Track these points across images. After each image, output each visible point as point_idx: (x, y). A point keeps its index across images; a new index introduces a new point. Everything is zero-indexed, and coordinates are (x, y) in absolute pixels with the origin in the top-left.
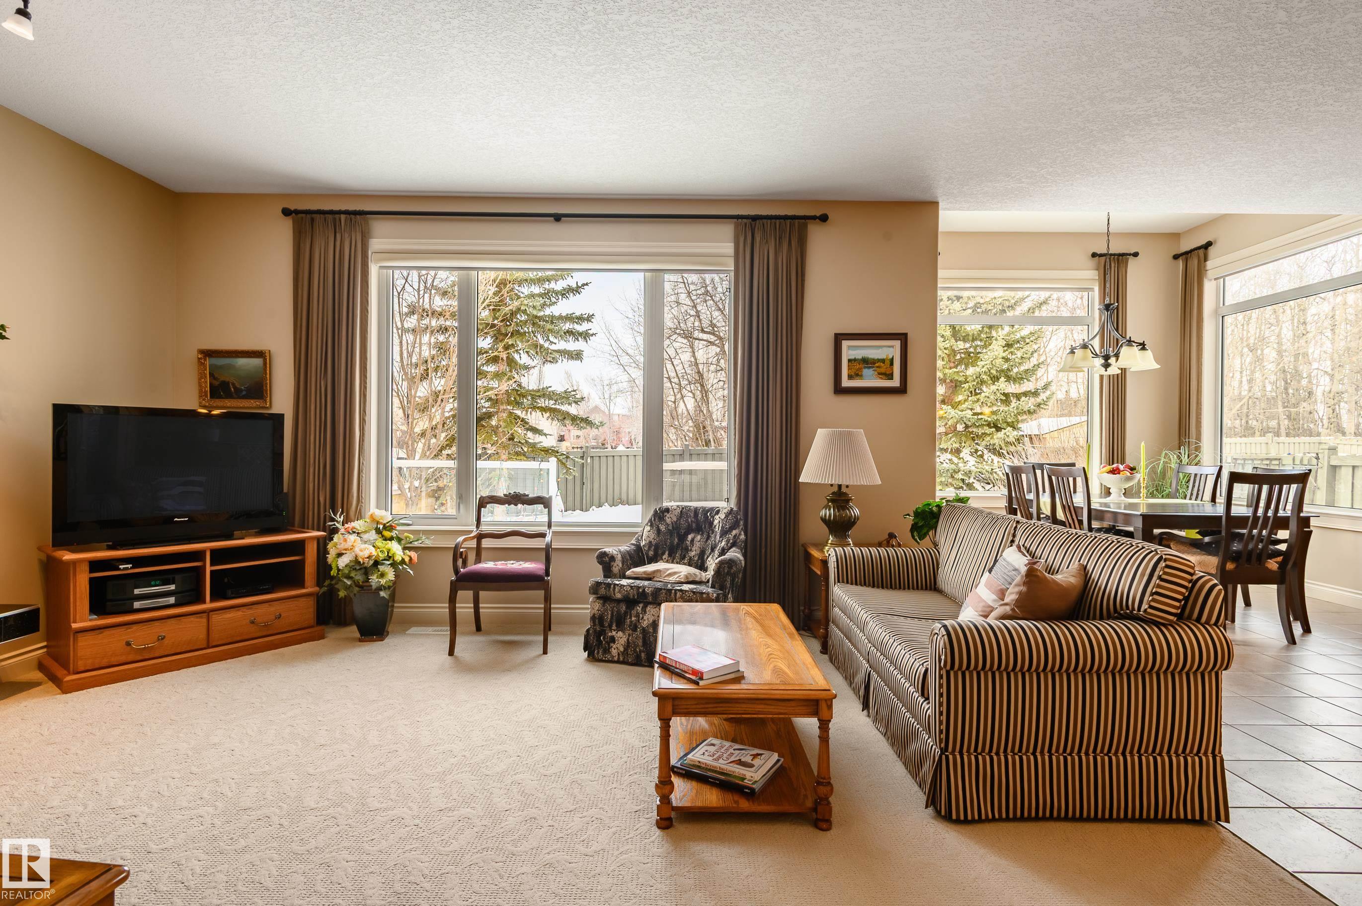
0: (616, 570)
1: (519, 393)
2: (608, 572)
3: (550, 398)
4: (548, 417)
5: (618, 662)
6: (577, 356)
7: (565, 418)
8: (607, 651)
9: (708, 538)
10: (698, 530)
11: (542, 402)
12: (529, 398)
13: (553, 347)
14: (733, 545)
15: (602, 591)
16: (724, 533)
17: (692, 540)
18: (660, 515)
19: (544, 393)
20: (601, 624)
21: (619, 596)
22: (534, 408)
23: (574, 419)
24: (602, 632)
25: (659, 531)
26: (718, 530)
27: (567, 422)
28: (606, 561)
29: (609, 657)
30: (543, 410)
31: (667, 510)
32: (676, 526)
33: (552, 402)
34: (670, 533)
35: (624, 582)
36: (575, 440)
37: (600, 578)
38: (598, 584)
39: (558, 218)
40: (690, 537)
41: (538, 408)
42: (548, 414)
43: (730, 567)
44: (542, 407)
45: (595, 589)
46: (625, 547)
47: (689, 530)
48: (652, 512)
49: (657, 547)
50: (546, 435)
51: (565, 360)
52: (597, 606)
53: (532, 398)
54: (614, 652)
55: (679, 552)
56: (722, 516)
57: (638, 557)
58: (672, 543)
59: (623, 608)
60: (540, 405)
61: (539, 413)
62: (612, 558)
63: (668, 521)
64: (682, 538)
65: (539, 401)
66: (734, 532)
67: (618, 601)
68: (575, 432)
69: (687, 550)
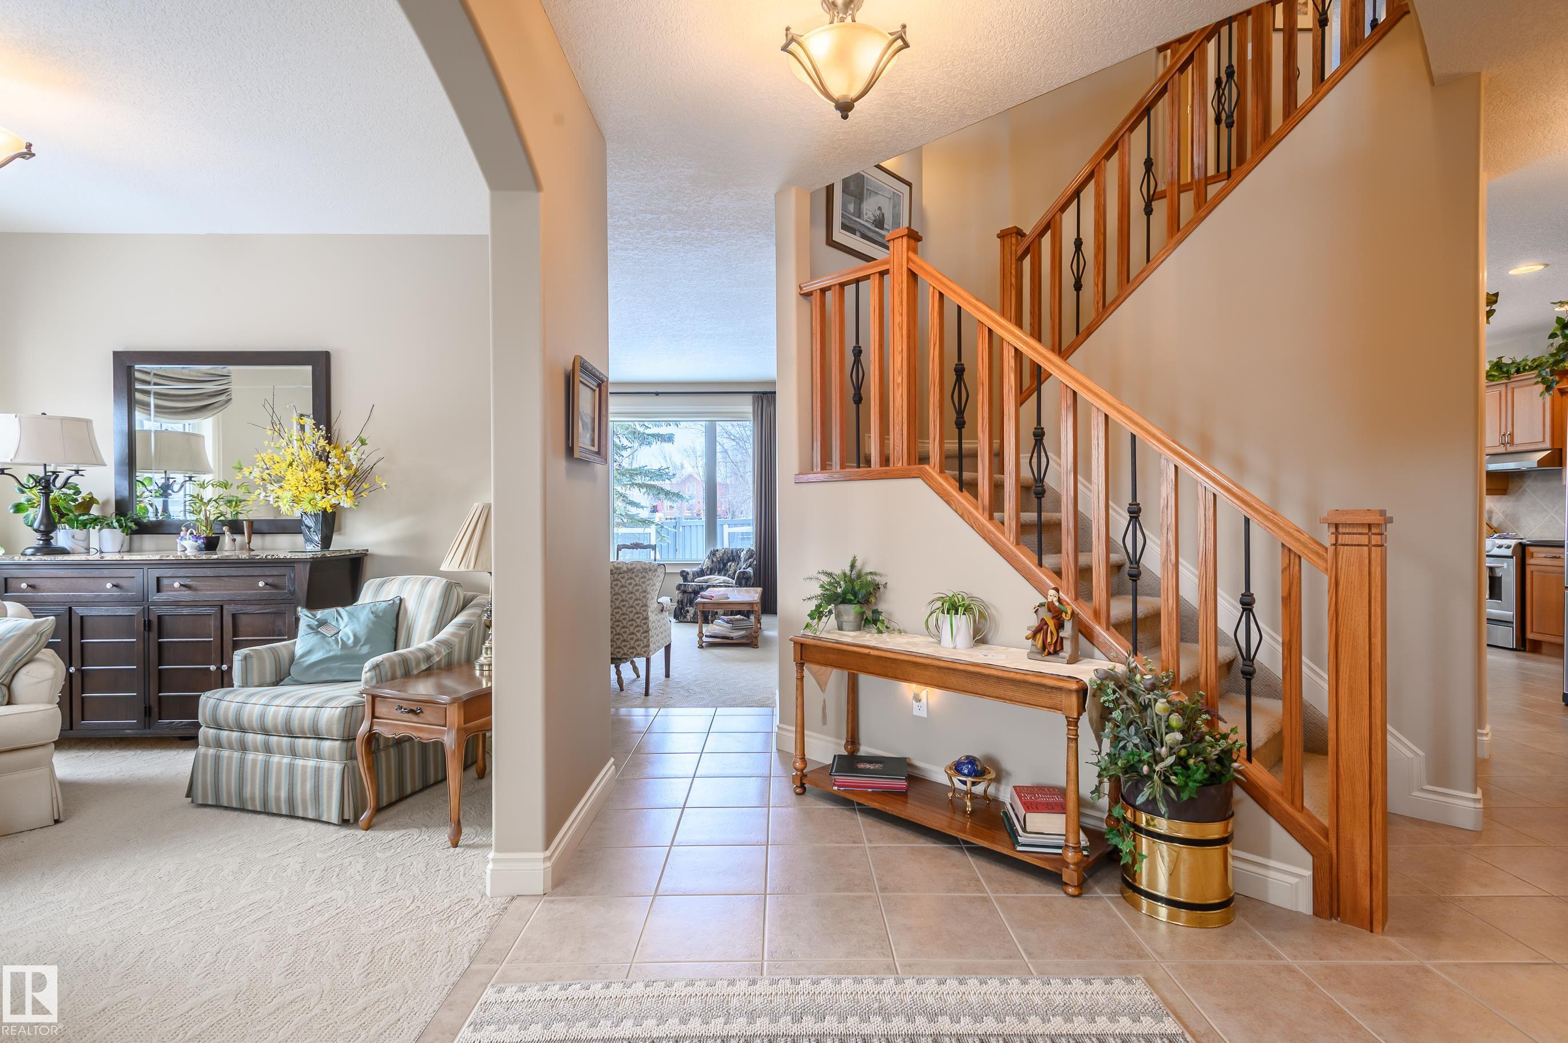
0: (689, 579)
1: (619, 471)
2: (685, 579)
3: (646, 475)
4: (645, 492)
5: (690, 622)
6: (669, 439)
7: (659, 493)
8: (685, 617)
9: (738, 564)
10: (733, 560)
11: (639, 480)
12: (628, 476)
13: (648, 431)
14: (749, 566)
15: (682, 588)
16: (745, 561)
17: (730, 566)
18: (714, 553)
19: (641, 472)
20: (682, 604)
21: (690, 590)
22: (632, 485)
23: (667, 493)
24: (683, 608)
25: (713, 561)
26: (742, 560)
27: (662, 496)
28: (684, 575)
29: (686, 620)
30: (640, 486)
31: (717, 550)
32: (722, 560)
33: (647, 479)
34: (719, 562)
35: (693, 584)
36: (669, 511)
37: (682, 582)
38: (680, 585)
39: (657, 394)
40: (729, 564)
41: (636, 484)
42: (645, 490)
43: (744, 575)
44: (639, 484)
45: (679, 587)
46: (696, 569)
47: (729, 560)
48: (709, 552)
49: (711, 570)
50: (642, 507)
51: (659, 443)
52: (680, 595)
53: (631, 476)
54: (688, 617)
55: (723, 572)
56: (745, 552)
57: (702, 573)
58: (719, 568)
59: (693, 595)
60: (637, 482)
61: (637, 489)
62: (688, 573)
63: (718, 556)
64: (725, 565)
65: (636, 478)
66: (750, 560)
67: (690, 593)
68: (667, 503)
69: (728, 571)
